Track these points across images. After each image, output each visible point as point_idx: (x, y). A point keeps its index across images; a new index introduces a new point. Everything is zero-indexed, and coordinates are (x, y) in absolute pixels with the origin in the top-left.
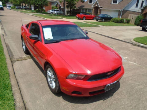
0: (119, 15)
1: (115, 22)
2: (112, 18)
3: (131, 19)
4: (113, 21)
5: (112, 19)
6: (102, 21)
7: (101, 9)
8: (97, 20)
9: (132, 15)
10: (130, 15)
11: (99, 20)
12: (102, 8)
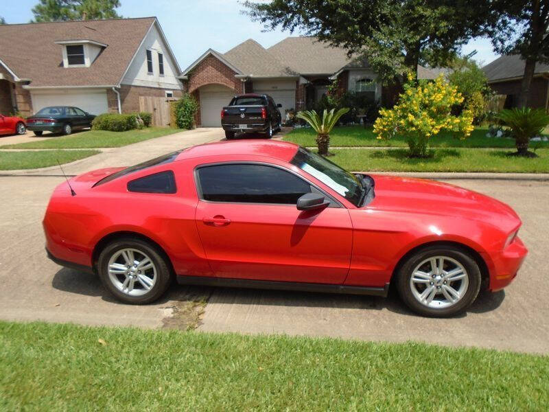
0: (112, 103)
1: (112, 130)
2: (91, 118)
3: (151, 111)
4: (105, 128)
5: (94, 122)
6: (63, 133)
7: (26, 87)
8: (39, 134)
9: (149, 99)
10: (142, 99)
11: (45, 132)
12: (28, 83)
